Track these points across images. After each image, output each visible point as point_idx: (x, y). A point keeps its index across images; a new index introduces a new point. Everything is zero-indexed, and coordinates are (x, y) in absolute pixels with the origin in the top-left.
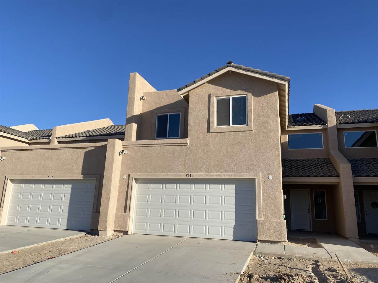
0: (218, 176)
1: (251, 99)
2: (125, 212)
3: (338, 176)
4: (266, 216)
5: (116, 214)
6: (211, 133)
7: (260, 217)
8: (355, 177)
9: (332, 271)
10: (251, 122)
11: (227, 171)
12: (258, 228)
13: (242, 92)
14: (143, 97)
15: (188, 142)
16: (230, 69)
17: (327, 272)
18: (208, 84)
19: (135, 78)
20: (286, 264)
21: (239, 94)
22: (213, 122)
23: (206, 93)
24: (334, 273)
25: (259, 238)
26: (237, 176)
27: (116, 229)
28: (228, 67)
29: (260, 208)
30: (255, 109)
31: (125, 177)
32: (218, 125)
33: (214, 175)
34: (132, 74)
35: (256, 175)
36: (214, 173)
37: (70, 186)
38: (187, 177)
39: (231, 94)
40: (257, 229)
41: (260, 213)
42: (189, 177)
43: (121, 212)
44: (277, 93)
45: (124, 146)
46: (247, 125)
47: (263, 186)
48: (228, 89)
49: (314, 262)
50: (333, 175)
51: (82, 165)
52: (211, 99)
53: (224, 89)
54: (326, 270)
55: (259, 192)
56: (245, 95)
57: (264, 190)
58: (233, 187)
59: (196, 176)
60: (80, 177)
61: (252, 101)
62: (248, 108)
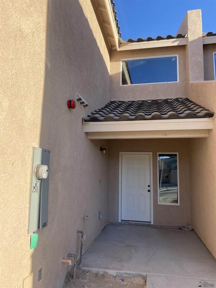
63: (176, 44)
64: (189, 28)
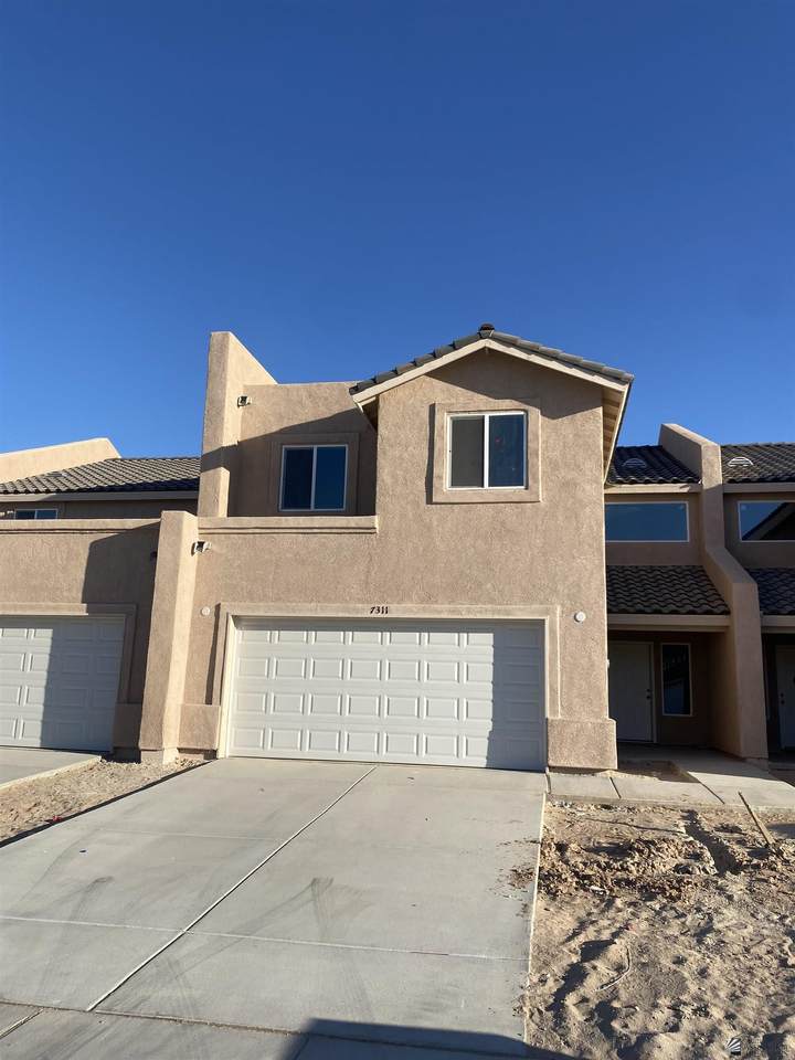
0: (453, 612)
1: (537, 423)
2: (209, 701)
3: (727, 613)
4: (569, 709)
5: (184, 708)
6: (436, 503)
7: (555, 712)
8: (765, 614)
9: (732, 832)
10: (536, 481)
11: (475, 600)
12: (550, 738)
13: (515, 404)
14: (244, 399)
15: (377, 526)
16: (487, 345)
17: (721, 834)
18: (428, 379)
19: (224, 347)
20: (628, 820)
21: (507, 407)
22: (440, 478)
23: (422, 402)
24: (736, 835)
25: (551, 763)
26: (499, 612)
27: (184, 746)
28: (482, 338)
29: (553, 690)
30: (546, 449)
31: (207, 611)
32: (454, 484)
33: (443, 611)
34: (216, 335)
35: (547, 612)
36: (442, 604)
37: (49, 632)
38: (374, 615)
39: (489, 408)
40: (547, 740)
41: (553, 702)
42: (380, 615)
43: (198, 703)
44: (600, 410)
45: (203, 531)
46: (526, 489)
47: (563, 637)
48: (478, 393)
49: (685, 814)
50: (715, 610)
51: (83, 577)
52: (437, 417)
53: (470, 393)
54: (717, 829)
55: (554, 652)
56: (522, 413)
57: (564, 646)
58: (488, 638)
59: (397, 611)
60: (80, 610)
61: (539, 427)
62: (529, 444)
63: (685, 490)
64: (704, 470)
